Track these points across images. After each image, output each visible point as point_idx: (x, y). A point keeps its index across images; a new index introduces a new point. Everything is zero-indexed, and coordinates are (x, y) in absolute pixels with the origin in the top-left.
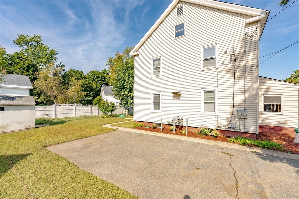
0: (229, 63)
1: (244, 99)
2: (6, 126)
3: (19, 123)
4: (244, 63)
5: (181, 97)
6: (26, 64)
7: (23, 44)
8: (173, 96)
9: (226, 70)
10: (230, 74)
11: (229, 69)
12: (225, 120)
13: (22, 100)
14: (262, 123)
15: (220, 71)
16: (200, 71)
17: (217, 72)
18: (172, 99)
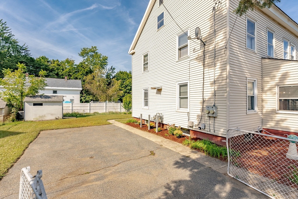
0: (200, 49)
1: (213, 92)
2: (44, 116)
3: (52, 115)
4: (214, 46)
5: (162, 92)
6: (86, 71)
7: (84, 55)
8: (156, 91)
9: (196, 58)
10: (200, 62)
11: (200, 56)
12: (196, 119)
13: (54, 98)
14: (276, 127)
15: (191, 60)
16: (176, 62)
17: (189, 62)
18: (155, 95)
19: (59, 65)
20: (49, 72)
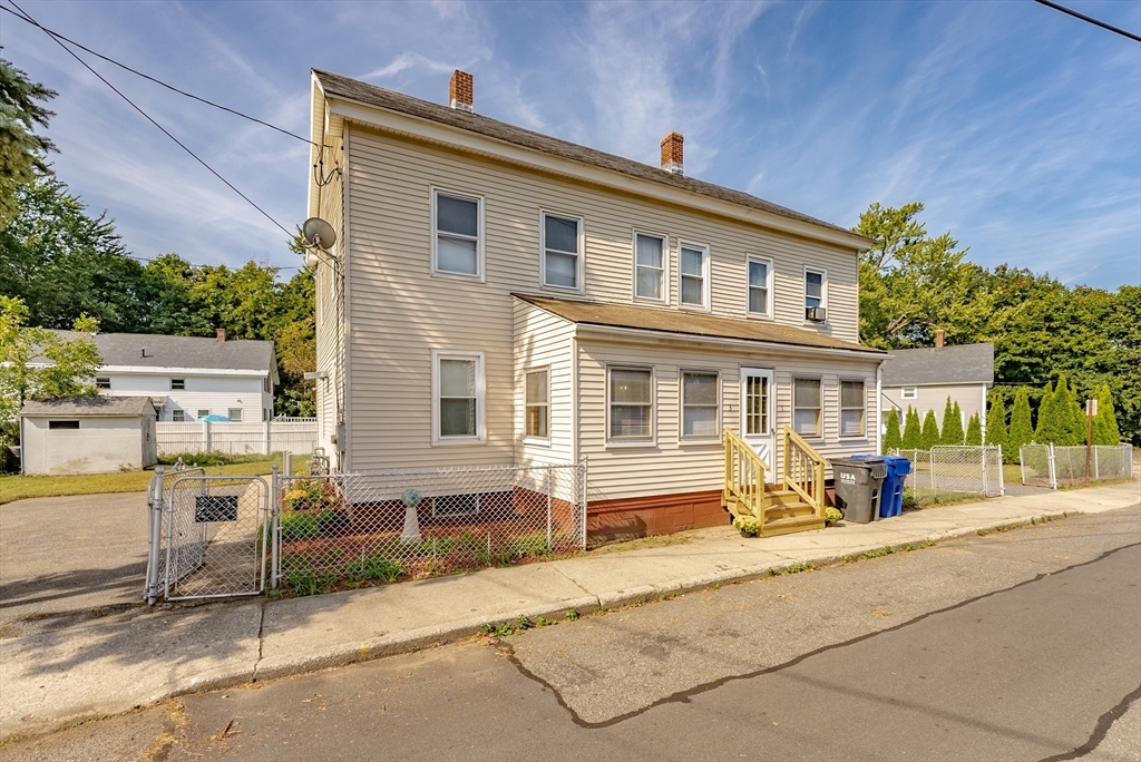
2: (82, 461)
3: (109, 457)
19: (223, 287)
20: (188, 314)
